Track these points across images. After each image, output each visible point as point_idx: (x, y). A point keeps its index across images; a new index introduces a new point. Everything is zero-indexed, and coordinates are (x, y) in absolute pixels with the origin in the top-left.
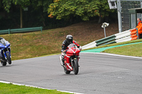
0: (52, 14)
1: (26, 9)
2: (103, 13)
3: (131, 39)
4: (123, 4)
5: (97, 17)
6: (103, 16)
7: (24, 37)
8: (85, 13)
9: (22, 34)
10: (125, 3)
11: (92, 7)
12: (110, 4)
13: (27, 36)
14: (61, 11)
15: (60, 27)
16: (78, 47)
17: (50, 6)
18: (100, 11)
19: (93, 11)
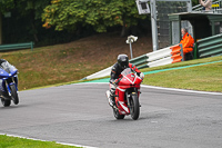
0: (48, 23)
1: (8, 15)
2: (129, 21)
3: (172, 61)
4: (160, 7)
5: (119, 27)
6: (128, 26)
8: (101, 21)
10: (163, 4)
11: (112, 11)
12: (139, 7)
13: (10, 57)
14: (62, 17)
15: (62, 42)
16: (138, 74)
17: (45, 10)
18: (124, 17)
19: (113, 17)
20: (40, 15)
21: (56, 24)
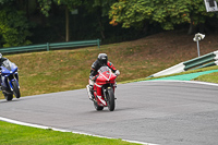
0: (115, 20)
1: (75, 12)
2: (196, 18)
5: (186, 25)
6: (195, 23)
7: (71, 56)
8: (168, 18)
9: (68, 51)
11: (179, 8)
12: (207, 4)
13: (76, 54)
14: (129, 14)
15: (129, 40)
16: (114, 71)
17: (113, 7)
18: (192, 14)
19: (181, 14)
20: (107, 12)
21: (123, 22)
